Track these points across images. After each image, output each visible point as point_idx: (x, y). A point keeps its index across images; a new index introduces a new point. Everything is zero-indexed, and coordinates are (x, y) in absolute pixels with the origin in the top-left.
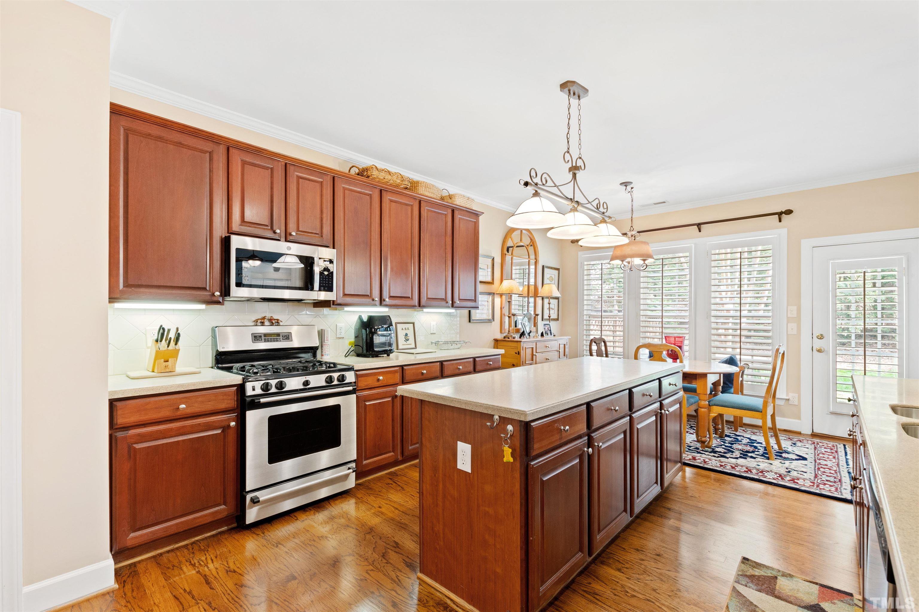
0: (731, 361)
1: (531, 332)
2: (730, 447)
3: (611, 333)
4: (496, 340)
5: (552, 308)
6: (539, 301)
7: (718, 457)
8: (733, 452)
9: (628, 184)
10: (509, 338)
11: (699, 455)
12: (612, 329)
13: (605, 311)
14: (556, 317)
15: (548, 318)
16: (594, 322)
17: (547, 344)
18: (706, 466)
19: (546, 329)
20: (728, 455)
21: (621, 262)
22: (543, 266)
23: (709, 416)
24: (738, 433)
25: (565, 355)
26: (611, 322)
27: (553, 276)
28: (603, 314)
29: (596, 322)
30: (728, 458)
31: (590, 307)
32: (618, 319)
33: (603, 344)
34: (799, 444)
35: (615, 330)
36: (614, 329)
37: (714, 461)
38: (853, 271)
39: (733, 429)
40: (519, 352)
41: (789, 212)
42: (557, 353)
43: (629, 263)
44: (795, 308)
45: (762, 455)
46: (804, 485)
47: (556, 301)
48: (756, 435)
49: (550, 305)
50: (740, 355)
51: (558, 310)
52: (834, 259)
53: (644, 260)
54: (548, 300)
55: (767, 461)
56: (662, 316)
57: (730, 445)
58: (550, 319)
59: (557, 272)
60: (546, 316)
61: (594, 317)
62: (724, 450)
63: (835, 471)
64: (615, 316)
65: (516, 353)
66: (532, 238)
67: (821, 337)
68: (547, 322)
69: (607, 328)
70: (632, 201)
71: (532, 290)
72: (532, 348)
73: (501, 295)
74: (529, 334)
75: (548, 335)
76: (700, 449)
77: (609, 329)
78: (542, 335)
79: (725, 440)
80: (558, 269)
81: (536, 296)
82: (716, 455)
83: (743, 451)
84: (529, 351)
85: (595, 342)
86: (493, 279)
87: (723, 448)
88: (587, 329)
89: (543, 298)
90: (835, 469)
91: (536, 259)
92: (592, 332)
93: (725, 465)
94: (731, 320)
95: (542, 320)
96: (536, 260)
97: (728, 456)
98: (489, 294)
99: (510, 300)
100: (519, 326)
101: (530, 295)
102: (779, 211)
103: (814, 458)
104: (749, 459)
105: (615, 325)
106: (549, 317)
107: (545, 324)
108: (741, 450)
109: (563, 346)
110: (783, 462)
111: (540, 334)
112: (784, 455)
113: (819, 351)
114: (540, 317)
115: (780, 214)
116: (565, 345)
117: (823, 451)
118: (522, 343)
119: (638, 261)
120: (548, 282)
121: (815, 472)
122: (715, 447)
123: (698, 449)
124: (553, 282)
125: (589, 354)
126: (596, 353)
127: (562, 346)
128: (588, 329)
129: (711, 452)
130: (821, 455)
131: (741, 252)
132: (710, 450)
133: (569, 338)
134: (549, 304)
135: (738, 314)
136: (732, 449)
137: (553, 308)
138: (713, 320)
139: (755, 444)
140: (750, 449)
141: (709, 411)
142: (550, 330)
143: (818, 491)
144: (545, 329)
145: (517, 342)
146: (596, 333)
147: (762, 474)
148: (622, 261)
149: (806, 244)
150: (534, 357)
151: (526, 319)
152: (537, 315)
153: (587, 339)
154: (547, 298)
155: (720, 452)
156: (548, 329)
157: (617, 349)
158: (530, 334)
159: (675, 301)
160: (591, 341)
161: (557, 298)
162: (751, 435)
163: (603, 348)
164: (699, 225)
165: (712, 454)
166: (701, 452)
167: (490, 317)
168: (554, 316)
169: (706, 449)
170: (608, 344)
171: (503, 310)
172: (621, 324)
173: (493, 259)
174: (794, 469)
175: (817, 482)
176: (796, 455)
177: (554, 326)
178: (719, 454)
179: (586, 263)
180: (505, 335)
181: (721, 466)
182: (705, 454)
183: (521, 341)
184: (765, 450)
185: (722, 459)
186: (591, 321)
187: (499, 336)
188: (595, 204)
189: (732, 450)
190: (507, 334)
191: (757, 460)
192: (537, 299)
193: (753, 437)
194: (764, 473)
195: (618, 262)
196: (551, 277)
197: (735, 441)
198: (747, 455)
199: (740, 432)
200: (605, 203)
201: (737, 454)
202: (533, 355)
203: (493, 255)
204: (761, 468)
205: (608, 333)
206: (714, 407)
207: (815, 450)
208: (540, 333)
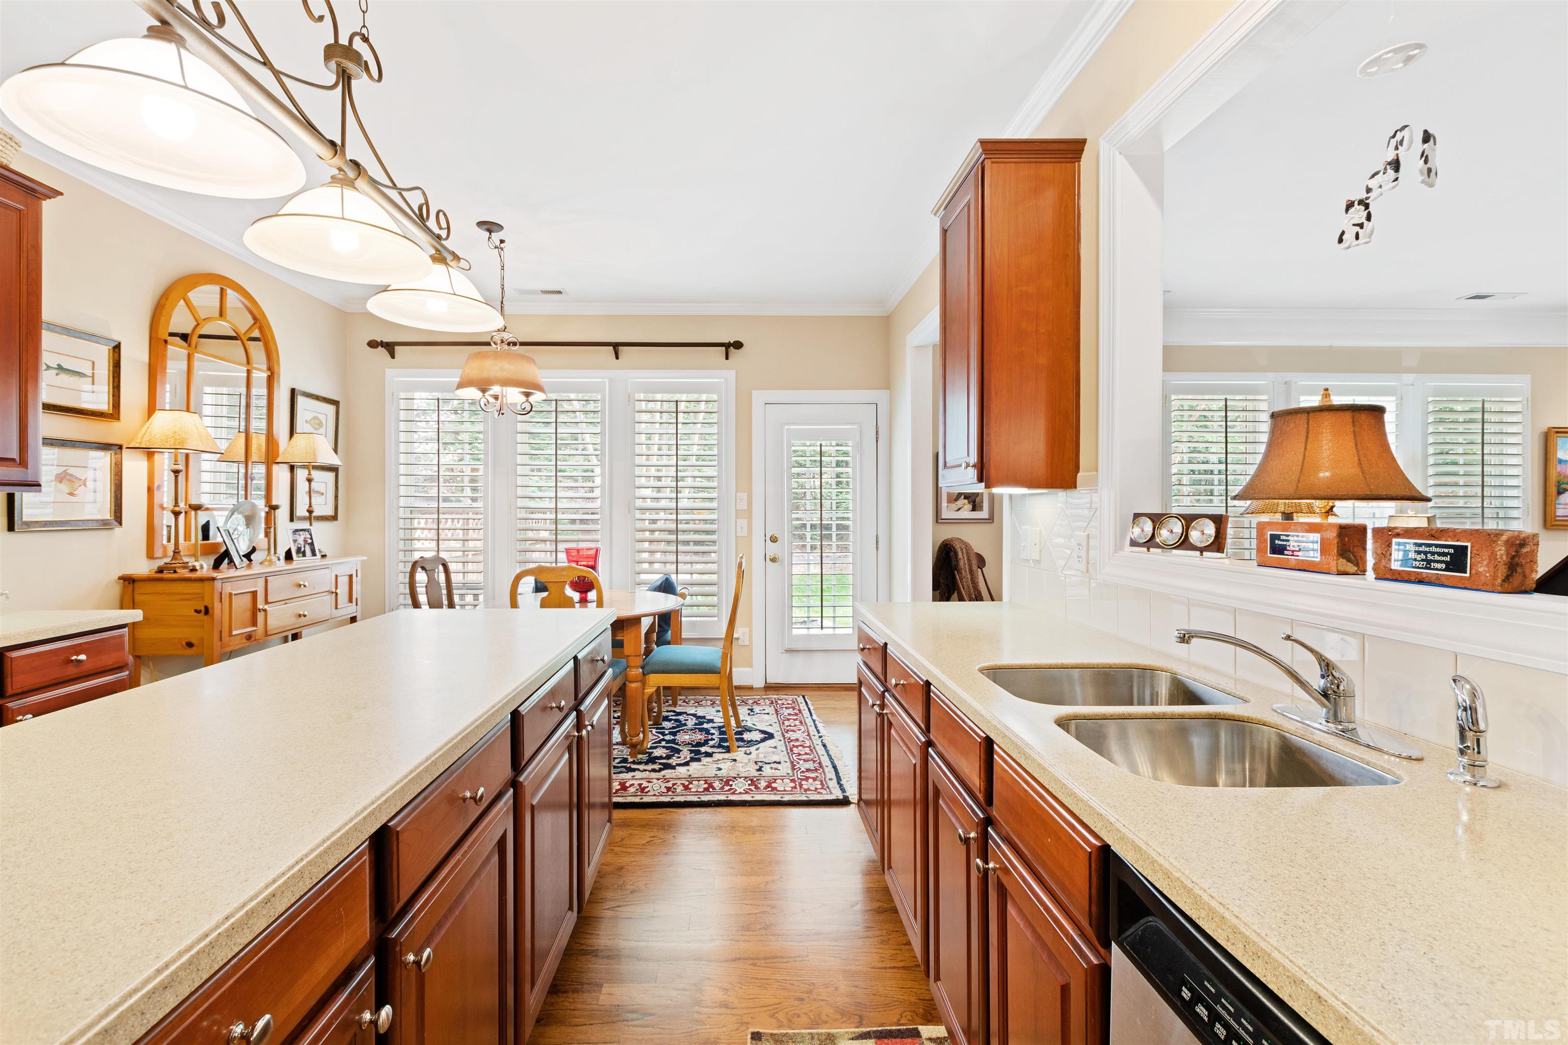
0: (667, 587)
1: (254, 550)
2: (673, 741)
3: (458, 545)
4: (129, 581)
5: (317, 492)
6: (281, 474)
7: (660, 770)
8: (679, 751)
9: (494, 228)
10: (175, 572)
11: (630, 774)
12: (461, 536)
13: (446, 499)
14: (331, 512)
15: (307, 514)
16: (423, 521)
17: (300, 578)
18: (646, 799)
19: (301, 540)
20: (673, 761)
21: (480, 394)
22: (293, 391)
23: (643, 693)
24: (678, 709)
25: (351, 601)
26: (458, 522)
27: (323, 418)
28: (442, 505)
29: (426, 523)
30: (673, 768)
31: (412, 491)
32: (471, 516)
33: (441, 568)
34: (757, 709)
35: (466, 538)
36: (463, 535)
37: (655, 781)
38: (808, 443)
39: (670, 702)
40: (206, 608)
41: (738, 345)
42: (331, 599)
43: (496, 398)
44: (744, 496)
45: (720, 746)
46: (785, 791)
47: (331, 476)
48: (702, 705)
49: (313, 484)
50: (677, 573)
51: (336, 497)
52: (788, 424)
53: (527, 395)
54: (306, 472)
55: (727, 755)
56: (556, 508)
57: (672, 737)
58: (311, 516)
59: (331, 409)
60: (301, 511)
61: (423, 510)
62: (665, 751)
63: (810, 747)
64: (465, 510)
65: (196, 611)
66: (258, 316)
67: (774, 540)
68: (305, 525)
69: (449, 534)
70: (503, 268)
71: (259, 446)
72: (254, 594)
73: (149, 453)
74: (248, 556)
75: (304, 555)
76: (631, 760)
77: (455, 537)
78: (289, 556)
79: (663, 728)
80: (336, 403)
81: (271, 458)
82: (657, 767)
83: (693, 746)
84: (242, 605)
85: (423, 568)
86: (116, 404)
87: (664, 747)
88: (407, 537)
89: (292, 468)
90: (808, 745)
91: (270, 369)
92: (417, 545)
93: (674, 785)
94: (662, 515)
95: (292, 520)
96: (272, 373)
97: (674, 764)
98: (105, 447)
99: (181, 467)
100: (215, 537)
101: (254, 457)
102: (725, 340)
103: (780, 732)
104: (705, 760)
105: (466, 527)
106: (310, 512)
107: (297, 531)
108: (689, 744)
109: (346, 579)
110: (748, 750)
111: (282, 555)
112: (747, 736)
113: (773, 560)
114: (282, 514)
115: (727, 346)
116: (351, 576)
117: (786, 714)
118: (218, 584)
119: (514, 395)
120: (308, 428)
121: (789, 758)
122: (652, 748)
123: (625, 760)
124: (322, 430)
125: (410, 602)
126: (427, 593)
127: (343, 582)
128: (410, 537)
129: (647, 763)
130: (787, 723)
131: (677, 401)
132: (644, 757)
133: (363, 562)
134: (310, 480)
135: (673, 505)
136: (677, 744)
137: (323, 491)
138: (638, 515)
139: (705, 726)
140: (700, 737)
141: (644, 684)
142: (312, 544)
143: (803, 798)
144: (295, 541)
145: (201, 580)
146: (427, 544)
147: (729, 787)
148: (484, 391)
149: (759, 397)
150: (260, 617)
151: (239, 519)
152: (275, 508)
153: (407, 559)
154: (303, 467)
155: (661, 758)
156: (305, 541)
157: (472, 578)
158: (253, 557)
159: (577, 481)
160: (415, 565)
161: (334, 469)
162: (696, 707)
163: (442, 577)
164: (616, 346)
165: (650, 767)
166: (633, 766)
167: (107, 515)
168: (323, 507)
169: (640, 756)
170: (452, 567)
171: (157, 494)
172: (477, 524)
173: (117, 348)
174: (764, 760)
175: (798, 778)
176: (760, 731)
177: (322, 533)
178: (660, 764)
179: (402, 395)
180: (161, 563)
181: (668, 789)
182: (638, 770)
183: (214, 579)
184: (721, 733)
185: (667, 773)
186: (416, 521)
187: (143, 567)
188: (416, 200)
189: (677, 747)
190: (168, 560)
191: (717, 756)
192: (275, 468)
193: (700, 712)
194: (731, 783)
195: (472, 393)
196: (315, 418)
197: (678, 726)
198: (698, 752)
199: (680, 706)
200: (441, 214)
201: (686, 754)
202: (255, 610)
203: (117, 337)
204: (725, 775)
205: (453, 544)
206: (651, 675)
207: (777, 715)
208: (282, 553)
